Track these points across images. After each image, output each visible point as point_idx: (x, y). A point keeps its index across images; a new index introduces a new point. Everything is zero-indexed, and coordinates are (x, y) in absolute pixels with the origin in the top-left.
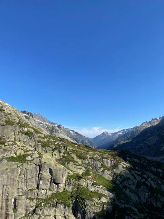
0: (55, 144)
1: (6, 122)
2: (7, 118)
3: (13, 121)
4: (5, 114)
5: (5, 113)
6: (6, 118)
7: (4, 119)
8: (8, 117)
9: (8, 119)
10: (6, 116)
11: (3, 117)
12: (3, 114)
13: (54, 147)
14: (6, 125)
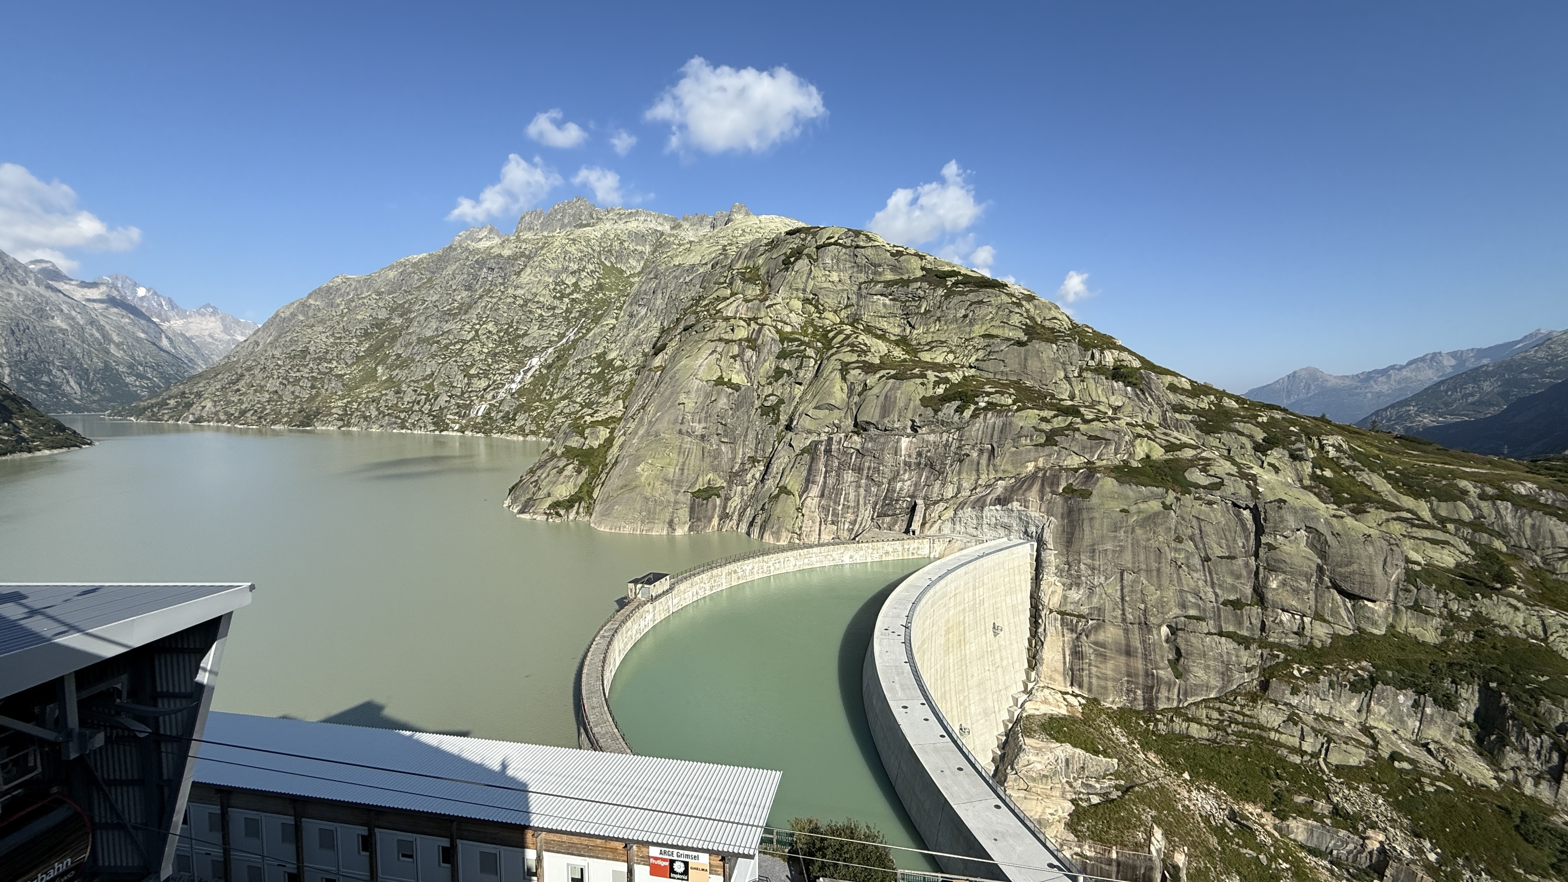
0: (1260, 420)
1: (1024, 330)
2: (1025, 314)
3: (1047, 324)
4: (1014, 299)
5: (1011, 295)
6: (1022, 315)
7: (1015, 319)
8: (1027, 311)
9: (1032, 319)
10: (1019, 305)
11: (1011, 312)
12: (1005, 299)
13: (1260, 436)
14: (1030, 340)
